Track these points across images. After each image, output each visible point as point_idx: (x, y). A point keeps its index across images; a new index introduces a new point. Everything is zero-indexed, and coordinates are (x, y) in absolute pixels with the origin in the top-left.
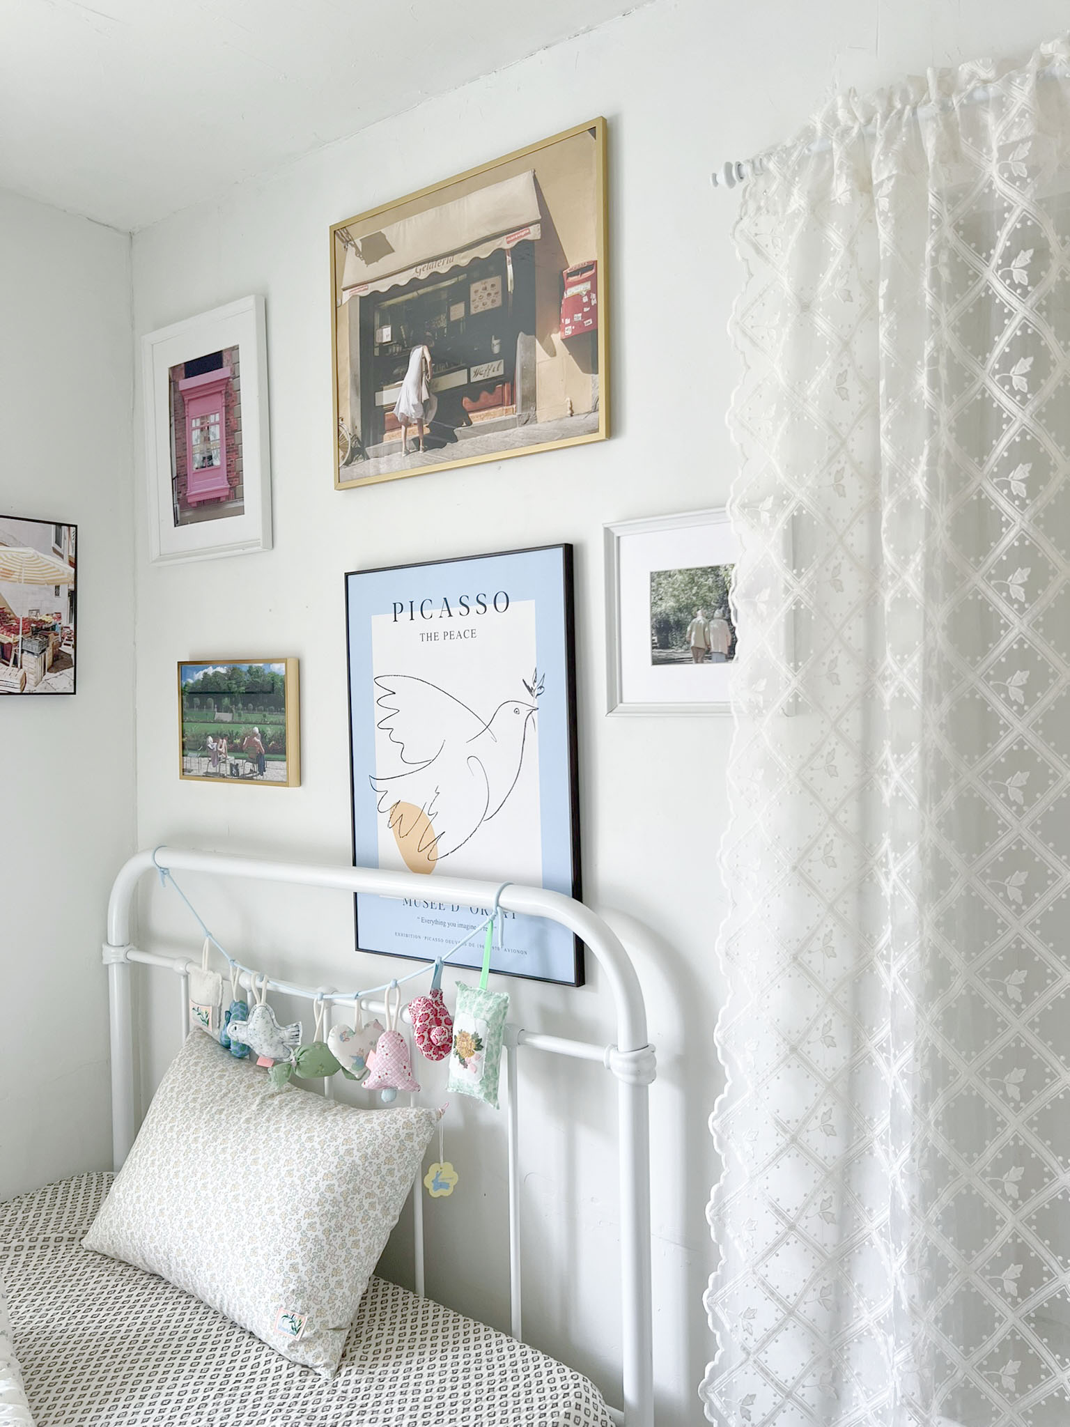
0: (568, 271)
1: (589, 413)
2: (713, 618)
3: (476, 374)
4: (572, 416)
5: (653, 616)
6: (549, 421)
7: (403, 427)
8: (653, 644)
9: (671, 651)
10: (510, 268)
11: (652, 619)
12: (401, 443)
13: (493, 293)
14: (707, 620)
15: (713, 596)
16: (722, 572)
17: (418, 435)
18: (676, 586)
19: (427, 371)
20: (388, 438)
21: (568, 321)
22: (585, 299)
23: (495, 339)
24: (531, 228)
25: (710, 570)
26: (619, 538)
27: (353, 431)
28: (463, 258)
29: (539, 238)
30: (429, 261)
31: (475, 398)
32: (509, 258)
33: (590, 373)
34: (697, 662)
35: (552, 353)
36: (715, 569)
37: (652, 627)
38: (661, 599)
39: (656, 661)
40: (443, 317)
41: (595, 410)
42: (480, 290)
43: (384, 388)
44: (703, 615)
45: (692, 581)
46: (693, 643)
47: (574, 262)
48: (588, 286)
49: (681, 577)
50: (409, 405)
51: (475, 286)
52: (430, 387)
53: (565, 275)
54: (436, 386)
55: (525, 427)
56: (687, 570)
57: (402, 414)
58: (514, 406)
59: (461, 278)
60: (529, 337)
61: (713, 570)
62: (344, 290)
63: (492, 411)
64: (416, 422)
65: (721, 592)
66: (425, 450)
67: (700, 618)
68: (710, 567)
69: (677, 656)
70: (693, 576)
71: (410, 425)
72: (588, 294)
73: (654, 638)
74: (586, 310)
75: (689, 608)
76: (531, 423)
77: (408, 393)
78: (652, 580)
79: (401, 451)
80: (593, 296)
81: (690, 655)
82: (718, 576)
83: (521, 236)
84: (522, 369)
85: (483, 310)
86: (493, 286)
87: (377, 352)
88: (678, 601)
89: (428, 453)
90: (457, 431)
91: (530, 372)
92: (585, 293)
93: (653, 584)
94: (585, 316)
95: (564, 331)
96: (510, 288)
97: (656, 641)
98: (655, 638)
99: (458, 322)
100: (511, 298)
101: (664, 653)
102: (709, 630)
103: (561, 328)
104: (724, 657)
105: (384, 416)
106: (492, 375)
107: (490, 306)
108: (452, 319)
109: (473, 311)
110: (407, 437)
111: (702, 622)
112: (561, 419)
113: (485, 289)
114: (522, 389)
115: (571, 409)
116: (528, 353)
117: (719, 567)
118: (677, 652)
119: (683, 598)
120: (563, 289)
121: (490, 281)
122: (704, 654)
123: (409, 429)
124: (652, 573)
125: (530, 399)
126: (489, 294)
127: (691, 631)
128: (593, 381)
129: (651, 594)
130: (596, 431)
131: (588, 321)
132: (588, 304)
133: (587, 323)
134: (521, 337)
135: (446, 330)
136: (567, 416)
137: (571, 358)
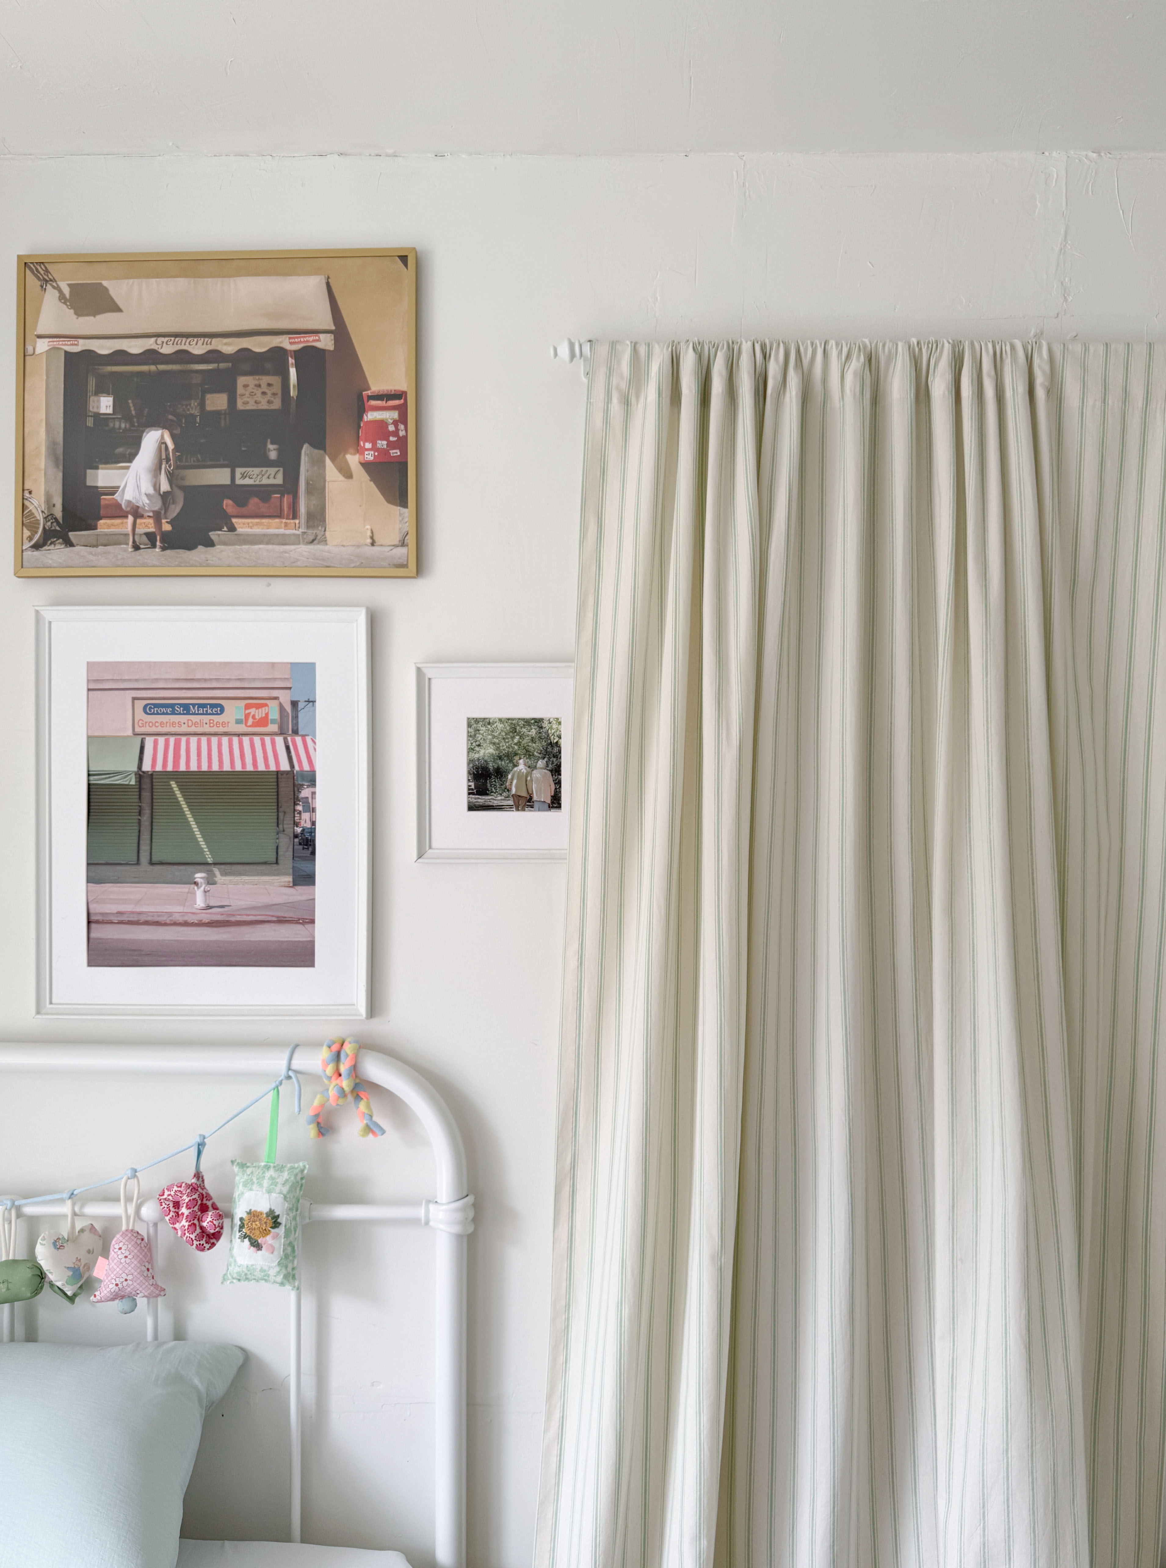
0: (369, 393)
1: (396, 546)
2: (535, 767)
3: (244, 477)
4: (373, 544)
5: (470, 761)
6: (343, 546)
7: (130, 519)
8: (469, 789)
9: (490, 797)
10: (293, 372)
11: (468, 764)
12: (126, 535)
13: (269, 393)
14: (529, 769)
15: (537, 747)
16: (545, 725)
17: (153, 530)
18: (496, 734)
19: (168, 460)
20: (105, 526)
21: (368, 445)
22: (391, 428)
23: (272, 443)
24: (322, 336)
25: (533, 721)
26: (430, 679)
27: (49, 509)
28: (226, 344)
29: (332, 348)
30: (176, 335)
31: (241, 504)
32: (291, 361)
33: (396, 505)
34: (518, 810)
35: (348, 474)
36: (538, 722)
37: (469, 773)
38: (479, 745)
39: (472, 808)
40: (194, 403)
41: (403, 544)
42: (252, 386)
43: (100, 466)
44: (525, 765)
45: (514, 730)
46: (514, 791)
47: (376, 386)
48: (395, 415)
49: (502, 725)
50: (140, 493)
51: (241, 381)
52: (171, 478)
53: (365, 399)
54: (183, 479)
55: (311, 547)
56: (509, 719)
57: (129, 502)
58: (297, 521)
59: (223, 365)
60: (316, 451)
61: (536, 722)
62: (39, 337)
63: (265, 521)
64: (151, 514)
65: (544, 744)
66: (163, 549)
67: (522, 767)
68: (533, 719)
69: (495, 803)
70: (514, 726)
71: (142, 516)
72: (395, 423)
73: (470, 784)
74: (392, 439)
75: (510, 757)
76: (319, 543)
77: (138, 478)
78: (469, 726)
79: (127, 544)
80: (402, 427)
81: (511, 802)
82: (542, 728)
83: (308, 341)
84: (307, 483)
85: (253, 408)
86: (269, 385)
87: (90, 422)
88: (498, 748)
90: (213, 535)
91: (318, 489)
92: (392, 421)
93: (470, 729)
94: (391, 445)
95: (363, 454)
96: (293, 393)
97: (473, 787)
98: (472, 784)
99: (218, 413)
100: (293, 405)
101: (481, 800)
102: (532, 780)
103: (360, 451)
104: (547, 806)
105: (100, 499)
106: (265, 481)
107: (264, 406)
108: (209, 408)
109: (240, 406)
110: (138, 531)
111: (524, 771)
112: (358, 546)
113: (259, 386)
114: (308, 506)
115: (372, 537)
116: (316, 468)
117: (543, 719)
118: (495, 799)
119: (504, 746)
120: (362, 410)
121: (265, 380)
122: (525, 802)
123: (139, 521)
124: (468, 719)
125: (317, 518)
126: (264, 393)
127: (512, 779)
128: (400, 515)
129: (468, 740)
130: (404, 566)
131: (394, 451)
132: (396, 433)
133: (393, 453)
134: (306, 449)
135: (198, 419)
136: (367, 545)
137: (372, 484)
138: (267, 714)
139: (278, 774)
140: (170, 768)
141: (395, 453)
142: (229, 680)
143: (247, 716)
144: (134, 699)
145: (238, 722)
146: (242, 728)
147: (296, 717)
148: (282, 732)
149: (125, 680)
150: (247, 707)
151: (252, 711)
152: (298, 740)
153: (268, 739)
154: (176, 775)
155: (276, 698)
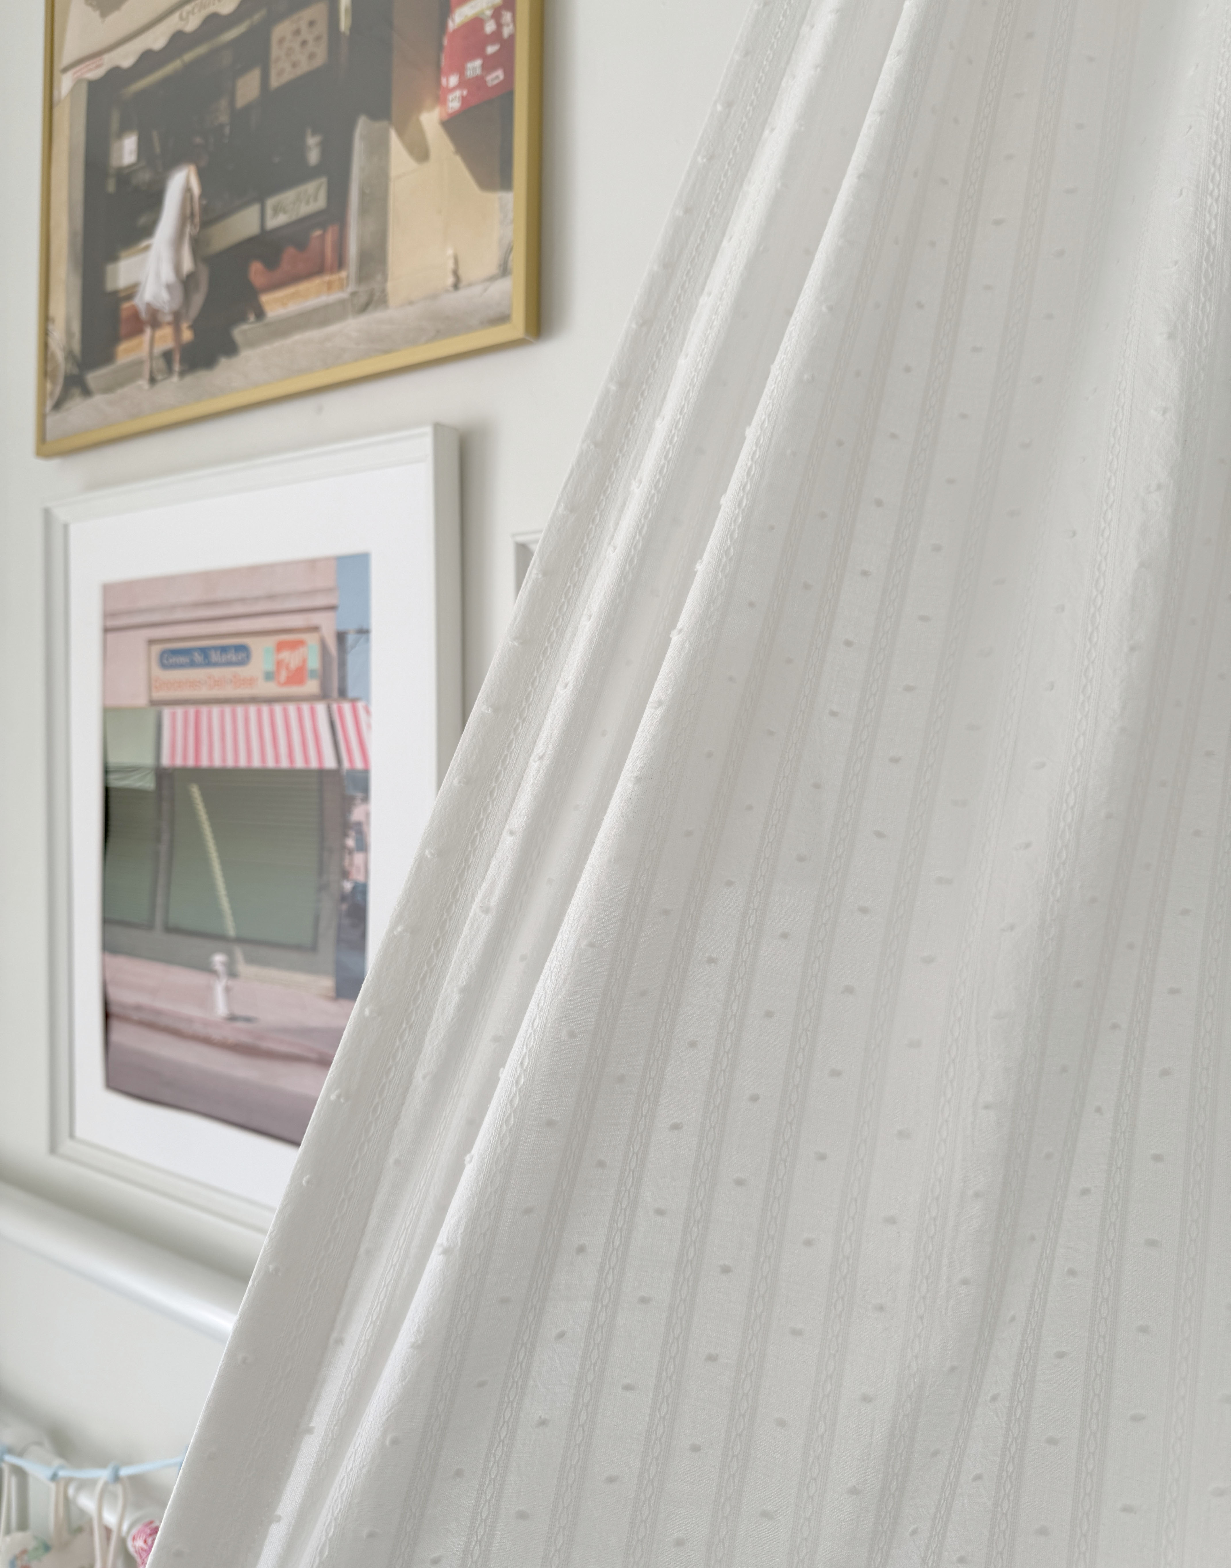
1: (492, 279)
3: (276, 211)
4: (455, 286)
6: (411, 303)
7: (148, 331)
12: (143, 362)
13: (311, 38)
17: (171, 345)
19: (192, 215)
20: (123, 353)
21: (453, 80)
22: (490, 28)
23: (314, 133)
27: (69, 342)
31: (271, 262)
33: (496, 191)
35: (423, 154)
40: (224, 103)
41: (504, 270)
42: (289, 36)
43: (120, 254)
50: (160, 285)
51: (279, 33)
52: (197, 246)
54: (206, 244)
55: (364, 318)
57: (148, 305)
58: (343, 274)
59: (257, 17)
60: (376, 124)
62: (65, 70)
63: (304, 287)
64: (170, 318)
66: (182, 374)
71: (160, 325)
72: (497, 14)
74: (491, 49)
76: (374, 308)
77: (158, 262)
79: (144, 377)
80: (507, 16)
84: (363, 194)
85: (292, 76)
86: (312, 23)
87: (111, 186)
89: (189, 379)
90: (239, 332)
91: (377, 198)
92: (489, 13)
94: (489, 65)
95: (445, 102)
96: (344, 24)
99: (248, 108)
100: (344, 47)
103: (441, 96)
105: (120, 310)
106: (305, 210)
107: (305, 67)
108: (239, 104)
109: (275, 82)
110: (154, 350)
112: (434, 297)
113: (298, 32)
114: (362, 239)
115: (455, 272)
116: (375, 160)
120: (445, 12)
121: (308, 16)
123: (157, 334)
125: (375, 258)
126: (304, 43)
128: (501, 207)
130: (508, 319)
131: (494, 75)
132: (497, 36)
133: (493, 80)
134: (362, 126)
135: (227, 130)
136: (447, 291)
137: (458, 160)
138: (304, 661)
139: (322, 773)
140: (191, 763)
141: (496, 76)
142: (257, 599)
143: (279, 664)
144: (151, 642)
145: (269, 676)
146: (271, 689)
147: (342, 664)
148: (324, 695)
149: (141, 611)
150: (280, 647)
151: (285, 655)
152: (347, 707)
153: (305, 707)
154: (198, 774)
155: (315, 629)
